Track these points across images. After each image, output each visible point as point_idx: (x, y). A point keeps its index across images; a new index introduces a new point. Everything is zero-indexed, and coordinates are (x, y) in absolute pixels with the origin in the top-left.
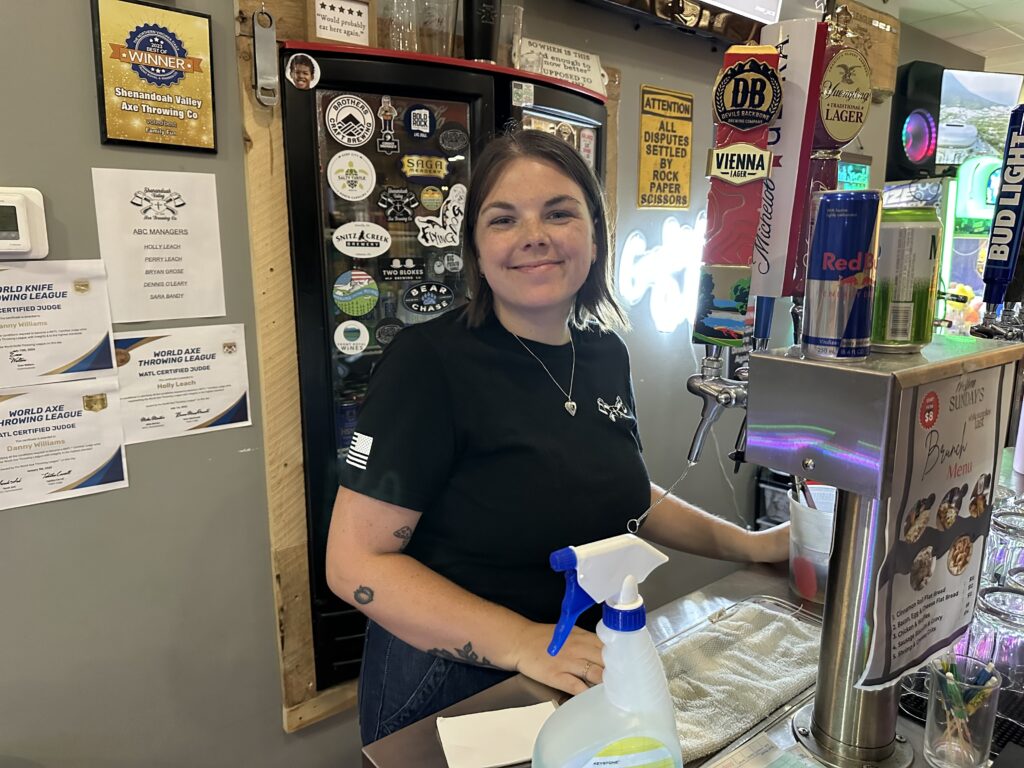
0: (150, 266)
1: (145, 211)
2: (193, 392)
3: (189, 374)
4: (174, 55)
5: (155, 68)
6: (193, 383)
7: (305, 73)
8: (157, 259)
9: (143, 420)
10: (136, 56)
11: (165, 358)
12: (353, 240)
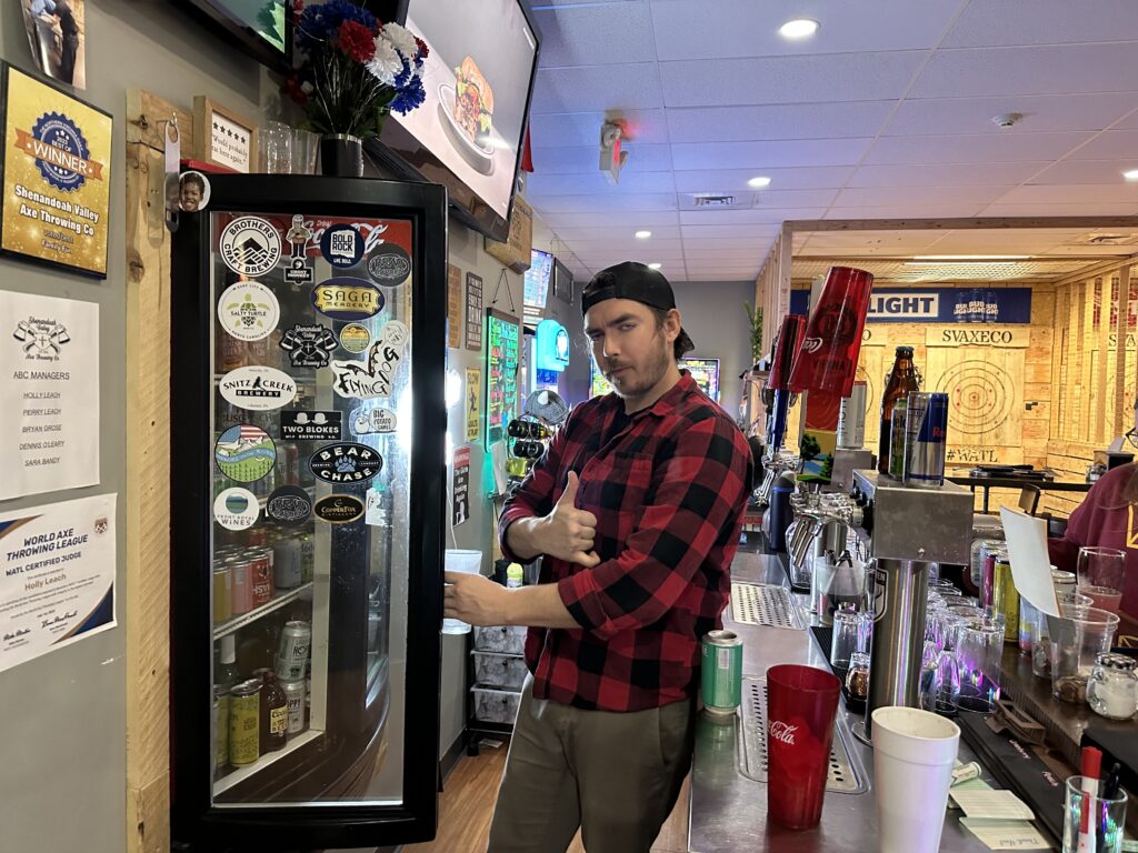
0: (28, 421)
1: (28, 348)
2: (61, 590)
3: (60, 565)
4: (77, 155)
5: (59, 167)
6: (64, 576)
7: (194, 194)
8: (36, 412)
9: (7, 638)
10: (40, 149)
11: (36, 547)
12: (245, 388)
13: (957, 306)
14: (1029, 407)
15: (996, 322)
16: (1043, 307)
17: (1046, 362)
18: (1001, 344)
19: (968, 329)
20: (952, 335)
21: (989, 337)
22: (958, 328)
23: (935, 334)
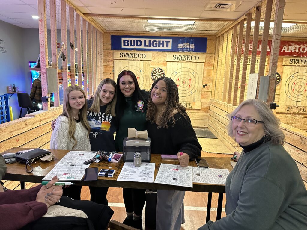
13: (179, 45)
14: (204, 87)
15: (194, 52)
16: (211, 46)
17: (211, 69)
18: (195, 61)
19: (182, 55)
20: (176, 57)
21: (190, 58)
22: (178, 54)
23: (169, 56)
